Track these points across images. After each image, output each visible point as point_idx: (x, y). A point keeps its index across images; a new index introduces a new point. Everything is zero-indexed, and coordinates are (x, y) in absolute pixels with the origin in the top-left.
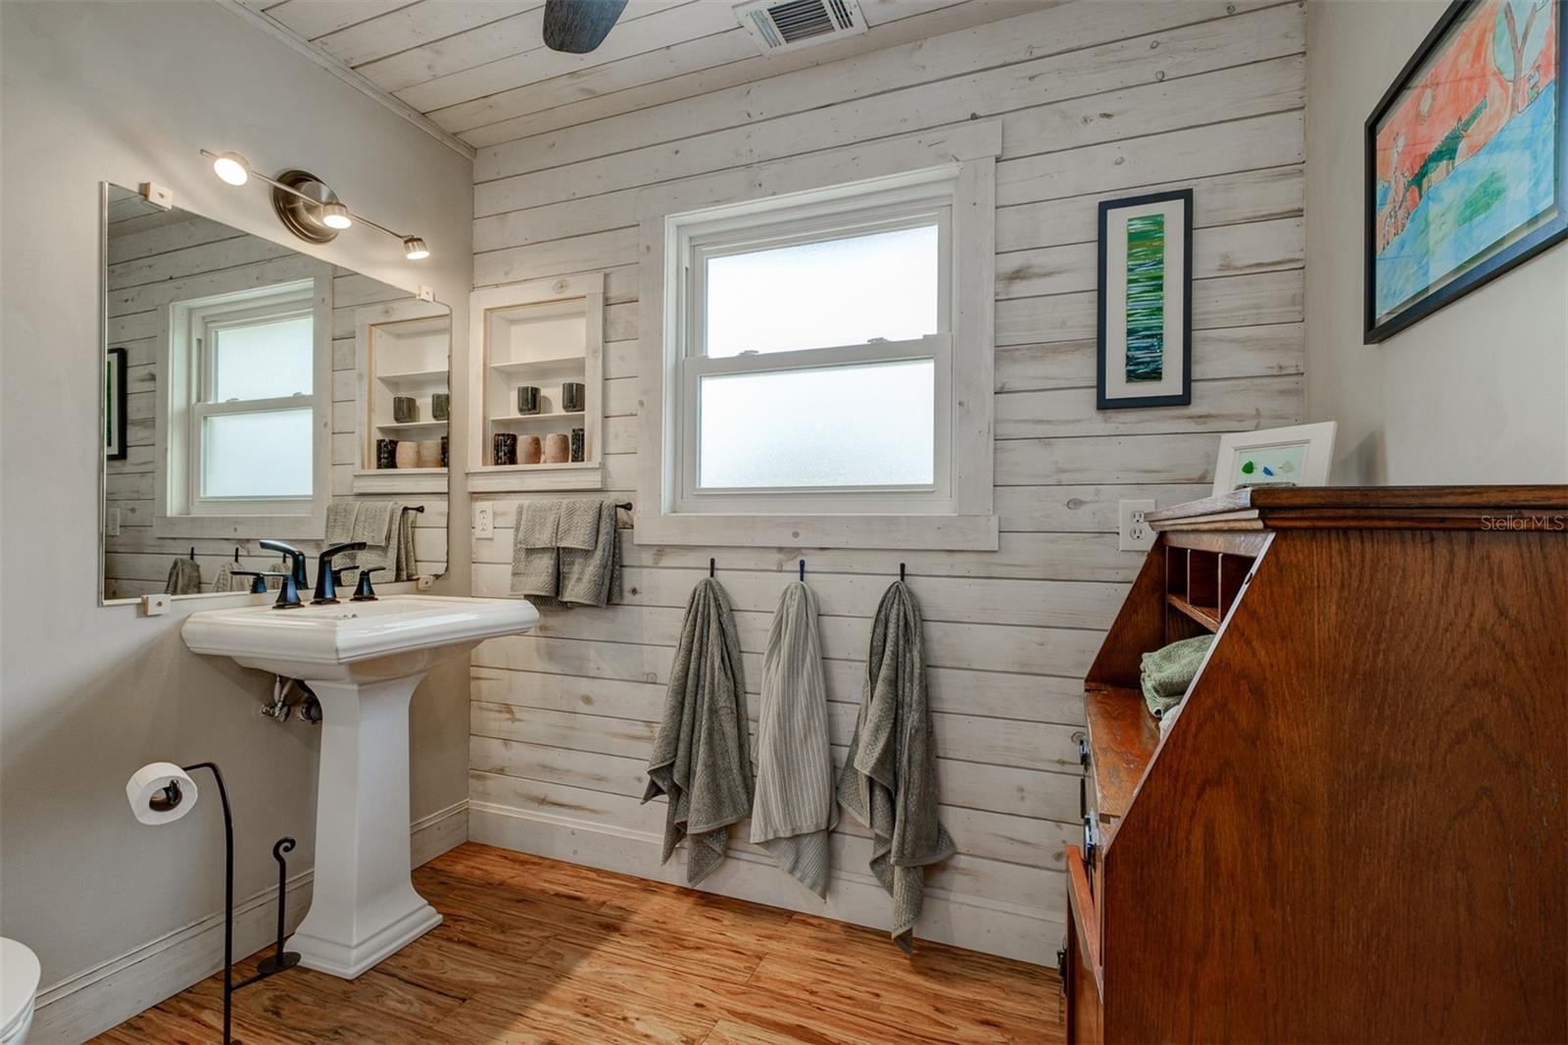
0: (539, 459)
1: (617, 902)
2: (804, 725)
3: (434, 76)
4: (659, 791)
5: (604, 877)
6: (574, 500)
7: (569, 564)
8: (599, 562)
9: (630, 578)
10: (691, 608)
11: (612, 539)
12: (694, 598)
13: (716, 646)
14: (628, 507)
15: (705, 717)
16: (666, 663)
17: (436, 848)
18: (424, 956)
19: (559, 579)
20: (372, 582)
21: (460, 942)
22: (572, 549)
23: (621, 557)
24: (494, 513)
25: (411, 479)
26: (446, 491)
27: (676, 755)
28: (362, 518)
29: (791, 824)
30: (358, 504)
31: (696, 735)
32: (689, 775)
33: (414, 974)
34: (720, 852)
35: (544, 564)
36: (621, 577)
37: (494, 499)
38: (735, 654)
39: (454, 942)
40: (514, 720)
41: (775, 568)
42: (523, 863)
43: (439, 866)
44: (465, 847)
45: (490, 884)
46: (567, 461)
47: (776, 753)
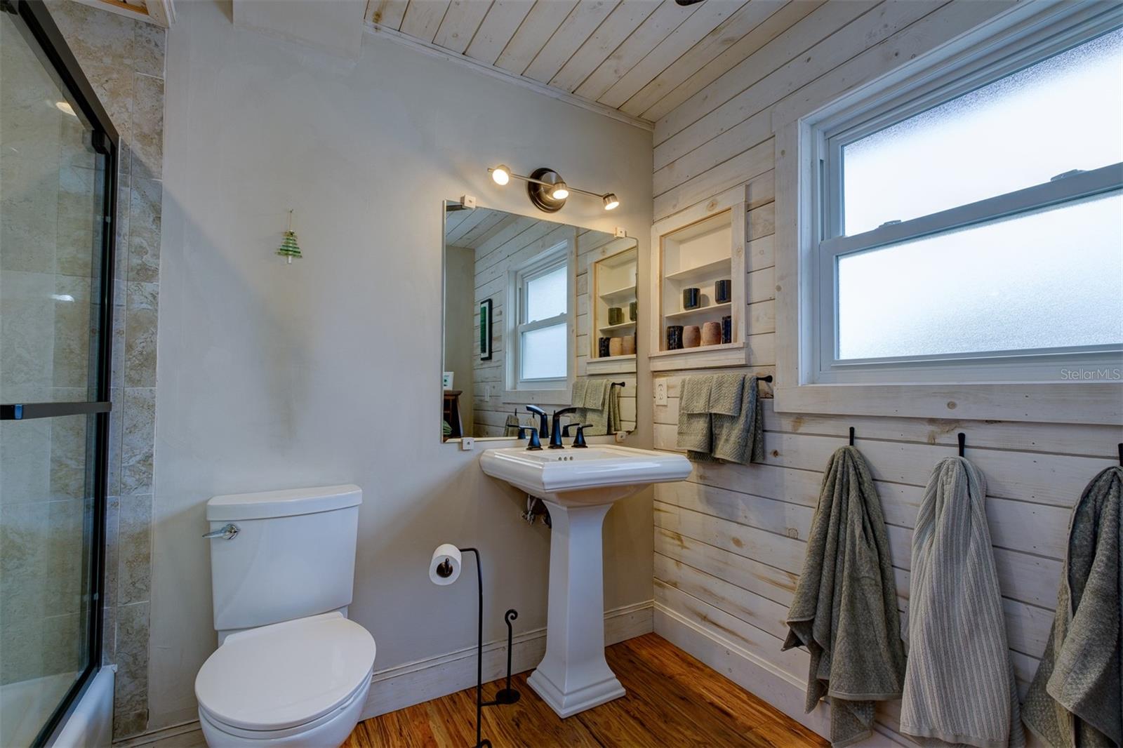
0: (699, 343)
1: (761, 731)
2: (969, 621)
3: (619, 77)
4: (798, 643)
5: (754, 702)
6: (723, 374)
7: (720, 428)
8: (742, 426)
9: (772, 441)
10: (829, 474)
11: (754, 407)
12: (832, 464)
13: (855, 516)
14: (769, 379)
15: (845, 583)
16: (807, 521)
17: (630, 631)
18: (609, 720)
19: (712, 439)
20: (584, 435)
21: (634, 718)
22: (720, 415)
23: (763, 423)
24: (668, 387)
25: (618, 364)
26: (635, 371)
27: (815, 614)
28: (589, 391)
29: (954, 729)
30: (587, 381)
31: (836, 599)
32: (829, 636)
33: (600, 732)
34: (866, 725)
35: (700, 426)
36: (763, 440)
37: (668, 376)
38: (879, 526)
39: (630, 715)
40: (683, 547)
41: (925, 440)
42: (690, 664)
43: (632, 647)
44: (651, 637)
45: (663, 674)
46: (720, 343)
47: (930, 642)
